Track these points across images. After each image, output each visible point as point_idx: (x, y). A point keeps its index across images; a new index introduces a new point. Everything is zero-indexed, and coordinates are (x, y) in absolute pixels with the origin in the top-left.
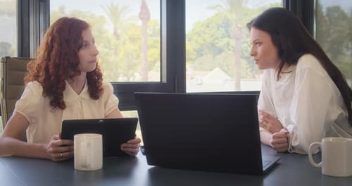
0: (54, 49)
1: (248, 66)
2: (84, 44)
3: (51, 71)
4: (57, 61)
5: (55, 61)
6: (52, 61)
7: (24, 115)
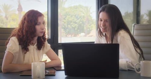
0: (25, 24)
1: (64, 31)
2: (38, 23)
3: (24, 34)
4: (27, 29)
5: (26, 29)
6: (25, 29)
7: (12, 53)
